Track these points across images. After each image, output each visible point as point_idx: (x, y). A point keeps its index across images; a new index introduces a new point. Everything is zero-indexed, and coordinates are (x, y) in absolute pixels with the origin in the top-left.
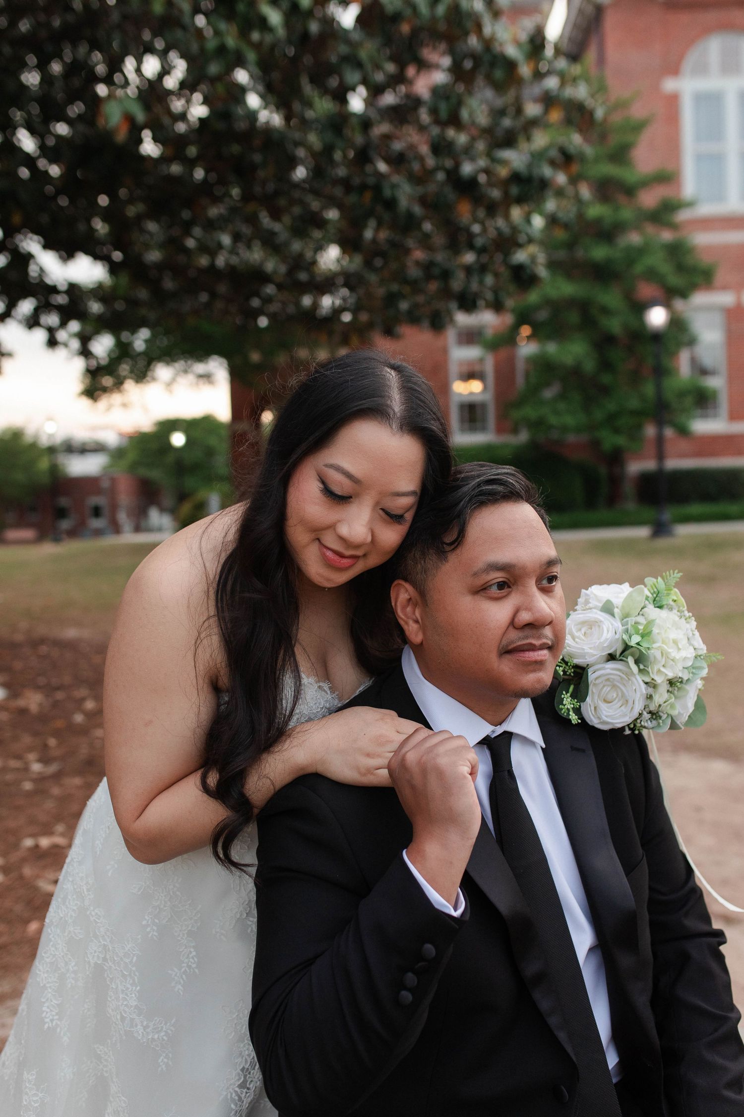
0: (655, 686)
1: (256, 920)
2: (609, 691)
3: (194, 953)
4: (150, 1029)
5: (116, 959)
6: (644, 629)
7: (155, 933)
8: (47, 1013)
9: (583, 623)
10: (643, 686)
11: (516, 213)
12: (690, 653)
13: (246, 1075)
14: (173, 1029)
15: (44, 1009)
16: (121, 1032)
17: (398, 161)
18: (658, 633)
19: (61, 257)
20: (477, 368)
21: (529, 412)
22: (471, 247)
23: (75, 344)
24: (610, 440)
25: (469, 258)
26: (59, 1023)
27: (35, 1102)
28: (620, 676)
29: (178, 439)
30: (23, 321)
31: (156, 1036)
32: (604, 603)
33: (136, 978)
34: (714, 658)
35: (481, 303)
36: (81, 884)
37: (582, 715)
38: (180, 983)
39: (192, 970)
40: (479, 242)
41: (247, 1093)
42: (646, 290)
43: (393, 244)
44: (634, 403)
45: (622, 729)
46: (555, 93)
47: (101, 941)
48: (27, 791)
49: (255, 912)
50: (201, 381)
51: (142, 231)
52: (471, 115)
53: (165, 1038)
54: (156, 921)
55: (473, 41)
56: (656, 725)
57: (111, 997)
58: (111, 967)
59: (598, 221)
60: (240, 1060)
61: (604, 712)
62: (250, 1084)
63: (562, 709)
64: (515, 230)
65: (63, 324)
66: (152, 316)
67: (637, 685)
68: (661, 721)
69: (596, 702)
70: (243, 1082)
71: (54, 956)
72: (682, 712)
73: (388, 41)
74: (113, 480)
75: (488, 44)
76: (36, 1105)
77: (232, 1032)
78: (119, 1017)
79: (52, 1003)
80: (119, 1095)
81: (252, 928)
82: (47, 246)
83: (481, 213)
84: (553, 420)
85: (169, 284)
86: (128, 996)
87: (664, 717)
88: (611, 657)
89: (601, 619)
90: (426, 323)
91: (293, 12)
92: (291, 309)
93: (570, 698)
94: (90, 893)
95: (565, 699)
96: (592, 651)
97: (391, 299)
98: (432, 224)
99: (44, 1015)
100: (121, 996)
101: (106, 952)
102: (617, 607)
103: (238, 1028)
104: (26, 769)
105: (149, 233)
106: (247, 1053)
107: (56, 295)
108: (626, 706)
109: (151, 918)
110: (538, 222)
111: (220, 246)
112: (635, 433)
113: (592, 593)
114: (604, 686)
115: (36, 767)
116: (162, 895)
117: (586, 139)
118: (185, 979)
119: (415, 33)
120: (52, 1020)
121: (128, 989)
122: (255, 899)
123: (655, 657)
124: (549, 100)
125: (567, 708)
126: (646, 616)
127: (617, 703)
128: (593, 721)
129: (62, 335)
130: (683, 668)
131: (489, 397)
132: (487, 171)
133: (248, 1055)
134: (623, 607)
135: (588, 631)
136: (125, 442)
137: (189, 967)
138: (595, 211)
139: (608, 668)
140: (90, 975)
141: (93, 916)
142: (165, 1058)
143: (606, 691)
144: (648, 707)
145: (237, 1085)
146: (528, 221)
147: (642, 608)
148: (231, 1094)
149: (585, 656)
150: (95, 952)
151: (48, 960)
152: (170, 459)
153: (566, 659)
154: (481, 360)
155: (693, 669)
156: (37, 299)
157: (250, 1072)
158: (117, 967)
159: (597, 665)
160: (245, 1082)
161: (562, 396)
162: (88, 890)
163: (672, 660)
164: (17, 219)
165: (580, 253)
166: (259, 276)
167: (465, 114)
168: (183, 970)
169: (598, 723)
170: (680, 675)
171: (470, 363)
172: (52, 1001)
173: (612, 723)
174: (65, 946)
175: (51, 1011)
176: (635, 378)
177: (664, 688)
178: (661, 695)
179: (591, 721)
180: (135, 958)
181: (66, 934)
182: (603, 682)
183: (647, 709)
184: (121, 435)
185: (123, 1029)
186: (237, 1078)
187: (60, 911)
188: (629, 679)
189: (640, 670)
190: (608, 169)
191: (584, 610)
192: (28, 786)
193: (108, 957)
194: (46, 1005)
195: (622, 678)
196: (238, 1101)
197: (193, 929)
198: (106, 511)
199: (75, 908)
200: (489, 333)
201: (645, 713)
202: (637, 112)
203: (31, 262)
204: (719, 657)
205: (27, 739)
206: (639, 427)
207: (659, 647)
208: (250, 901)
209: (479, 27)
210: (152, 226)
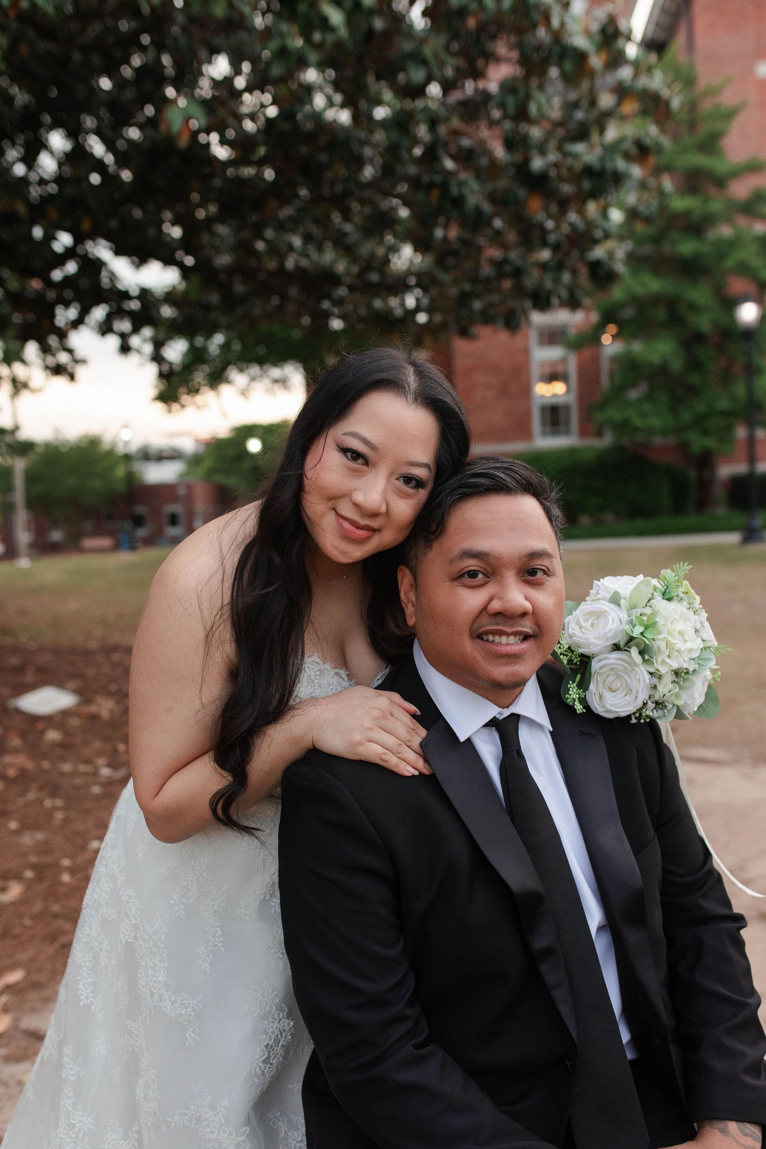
0: (660, 677)
1: (279, 901)
2: (613, 681)
3: (220, 932)
4: (177, 1004)
5: (145, 937)
6: (648, 620)
7: (182, 912)
8: (82, 990)
9: (592, 613)
10: (647, 676)
11: (592, 208)
12: (697, 644)
13: (270, 1051)
14: (200, 1006)
15: (80, 986)
16: (150, 1007)
17: (466, 157)
18: (664, 625)
19: (133, 263)
20: (560, 369)
21: (614, 413)
22: (544, 244)
23: (148, 348)
24: (698, 442)
25: (545, 255)
26: (93, 1000)
27: (72, 1075)
28: (624, 666)
29: (254, 446)
30: (96, 327)
31: (184, 1011)
32: (612, 595)
33: (164, 955)
34: (724, 650)
35: (555, 301)
36: (113, 867)
37: (587, 703)
38: (207, 961)
39: (218, 949)
40: (552, 238)
41: (270, 1068)
42: (737, 285)
43: (464, 242)
44: (723, 403)
45: (629, 717)
46: (628, 84)
47: (132, 920)
48: (96, 795)
49: (278, 894)
50: (276, 386)
51: (212, 234)
52: (540, 108)
53: (192, 1013)
54: (184, 900)
55: (542, 33)
56: (662, 715)
57: (141, 974)
58: (141, 945)
59: (686, 215)
60: (264, 1036)
61: (608, 700)
62: (273, 1060)
63: (568, 698)
64: (590, 225)
65: (136, 330)
66: (223, 320)
67: (640, 674)
68: (666, 711)
69: (601, 691)
70: (267, 1058)
71: (89, 936)
72: (689, 702)
73: (455, 35)
74: (189, 487)
75: (557, 37)
76: (73, 1079)
77: (256, 1010)
78: (148, 993)
79: (87, 981)
80: (149, 1068)
81: (275, 909)
82: (118, 252)
83: (554, 208)
84: (638, 422)
85: (239, 288)
86: (157, 973)
87: (670, 706)
88: (616, 647)
89: (607, 609)
90: (501, 323)
91: (355, 11)
92: (363, 311)
93: (576, 688)
94: (122, 875)
95: (571, 689)
96: (596, 641)
97: (464, 299)
98: (503, 221)
99: (79, 992)
100: (150, 972)
101: (136, 931)
102: (625, 599)
103: (263, 1005)
104: (96, 773)
105: (219, 236)
106: (271, 1030)
107: (128, 301)
108: (630, 696)
109: (179, 897)
110: (616, 216)
111: (291, 248)
112: (725, 435)
113: (603, 584)
114: (608, 675)
115: (105, 772)
116: (188, 875)
117: (663, 131)
118: (211, 957)
119: (482, 28)
120: (87, 998)
121: (156, 965)
122: (278, 881)
123: (659, 647)
124: (622, 92)
125: (573, 698)
126: (654, 608)
127: (621, 692)
128: (598, 709)
129: (135, 341)
130: (690, 659)
131: (572, 399)
132: (556, 165)
133: (272, 1032)
134: (630, 598)
135: (595, 622)
136: (202, 449)
137: (215, 946)
138: (680, 204)
139: (612, 658)
140: (122, 953)
141: (124, 896)
142: (192, 1032)
143: (610, 680)
144: (654, 697)
145: (261, 1061)
146: (605, 215)
147: (649, 600)
148: (256, 1069)
149: (590, 646)
150: (127, 931)
151: (84, 940)
152: (246, 465)
153: (573, 649)
154: (564, 360)
155: (700, 660)
156: (111, 306)
157: (274, 1049)
158: (146, 945)
159: (603, 655)
160: (268, 1058)
161: (649, 397)
162: (120, 872)
163: (678, 651)
164: (86, 225)
165: (667, 248)
166: (330, 278)
167: (533, 109)
168: (209, 948)
169: (603, 712)
170: (685, 666)
171: (552, 364)
172: (87, 979)
173: (616, 712)
174: (98, 927)
175: (86, 988)
176: (726, 377)
177: (668, 678)
178: (665, 685)
179: (596, 709)
180: (163, 936)
181: (100, 915)
182: (607, 671)
183: (652, 699)
184: (197, 441)
185: (152, 1004)
186: (261, 1054)
187: (94, 894)
188: (634, 670)
189: (644, 660)
190: (699, 160)
191: (593, 601)
192: (96, 790)
193: (138, 935)
194: (82, 983)
195: (626, 668)
196: (262, 1076)
197: (219, 909)
198: (182, 519)
199: (107, 890)
200: (573, 332)
201: (649, 702)
202: (728, 99)
203: (103, 268)
204: (728, 649)
205: (97, 745)
206: (730, 428)
207: (664, 638)
208: (273, 883)
209: (547, 19)
210: (222, 230)
